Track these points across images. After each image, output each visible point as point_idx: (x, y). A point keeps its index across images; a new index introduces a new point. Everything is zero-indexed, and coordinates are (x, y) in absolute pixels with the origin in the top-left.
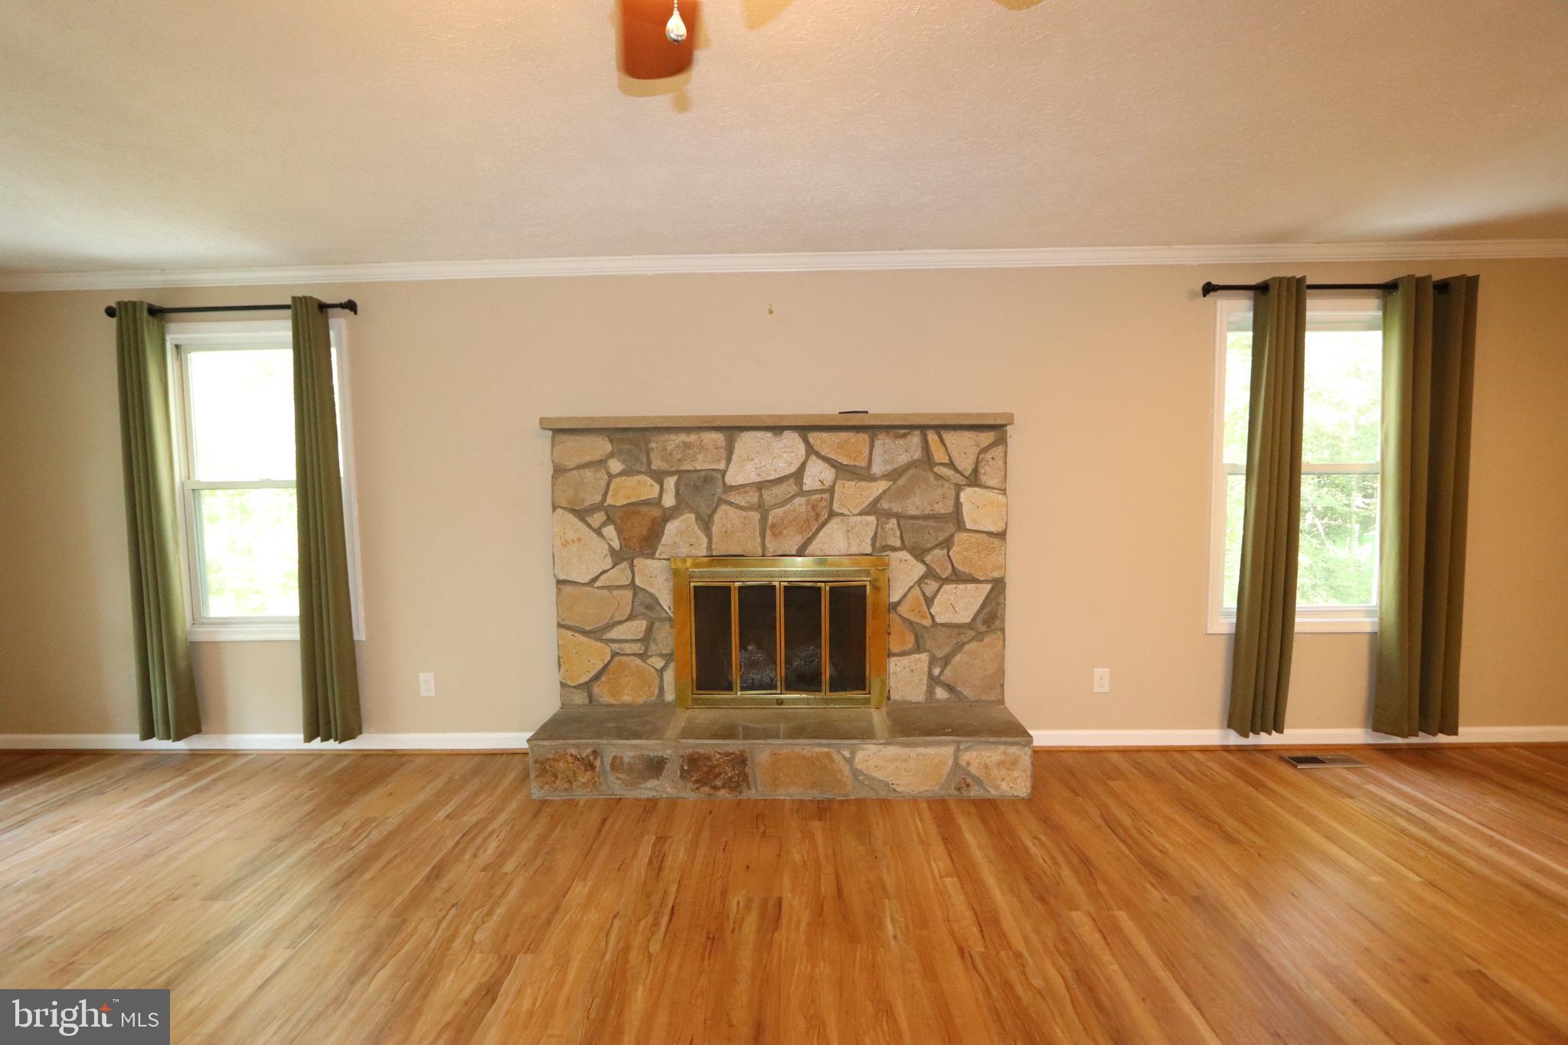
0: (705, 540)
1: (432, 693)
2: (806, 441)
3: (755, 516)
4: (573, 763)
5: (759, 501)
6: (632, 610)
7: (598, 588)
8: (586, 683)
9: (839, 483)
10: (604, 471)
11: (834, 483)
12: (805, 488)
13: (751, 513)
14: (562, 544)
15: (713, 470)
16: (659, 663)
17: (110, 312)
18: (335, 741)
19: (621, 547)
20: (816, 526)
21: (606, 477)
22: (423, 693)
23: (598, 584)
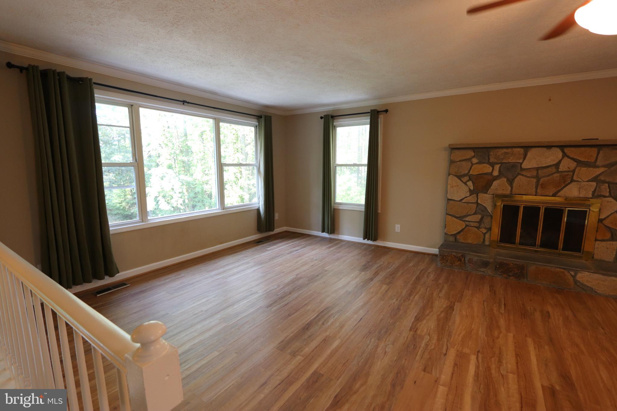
0: (510, 188)
1: (399, 231)
2: (563, 152)
3: (535, 180)
4: (454, 258)
5: (536, 175)
6: (475, 211)
7: (463, 202)
8: (455, 234)
9: (578, 168)
10: (470, 162)
11: (576, 168)
12: (560, 170)
13: (532, 179)
14: (451, 187)
15: (517, 162)
16: (484, 231)
17: (321, 118)
18: (371, 241)
19: (474, 189)
20: (563, 185)
21: (471, 165)
22: (396, 231)
23: (463, 201)
